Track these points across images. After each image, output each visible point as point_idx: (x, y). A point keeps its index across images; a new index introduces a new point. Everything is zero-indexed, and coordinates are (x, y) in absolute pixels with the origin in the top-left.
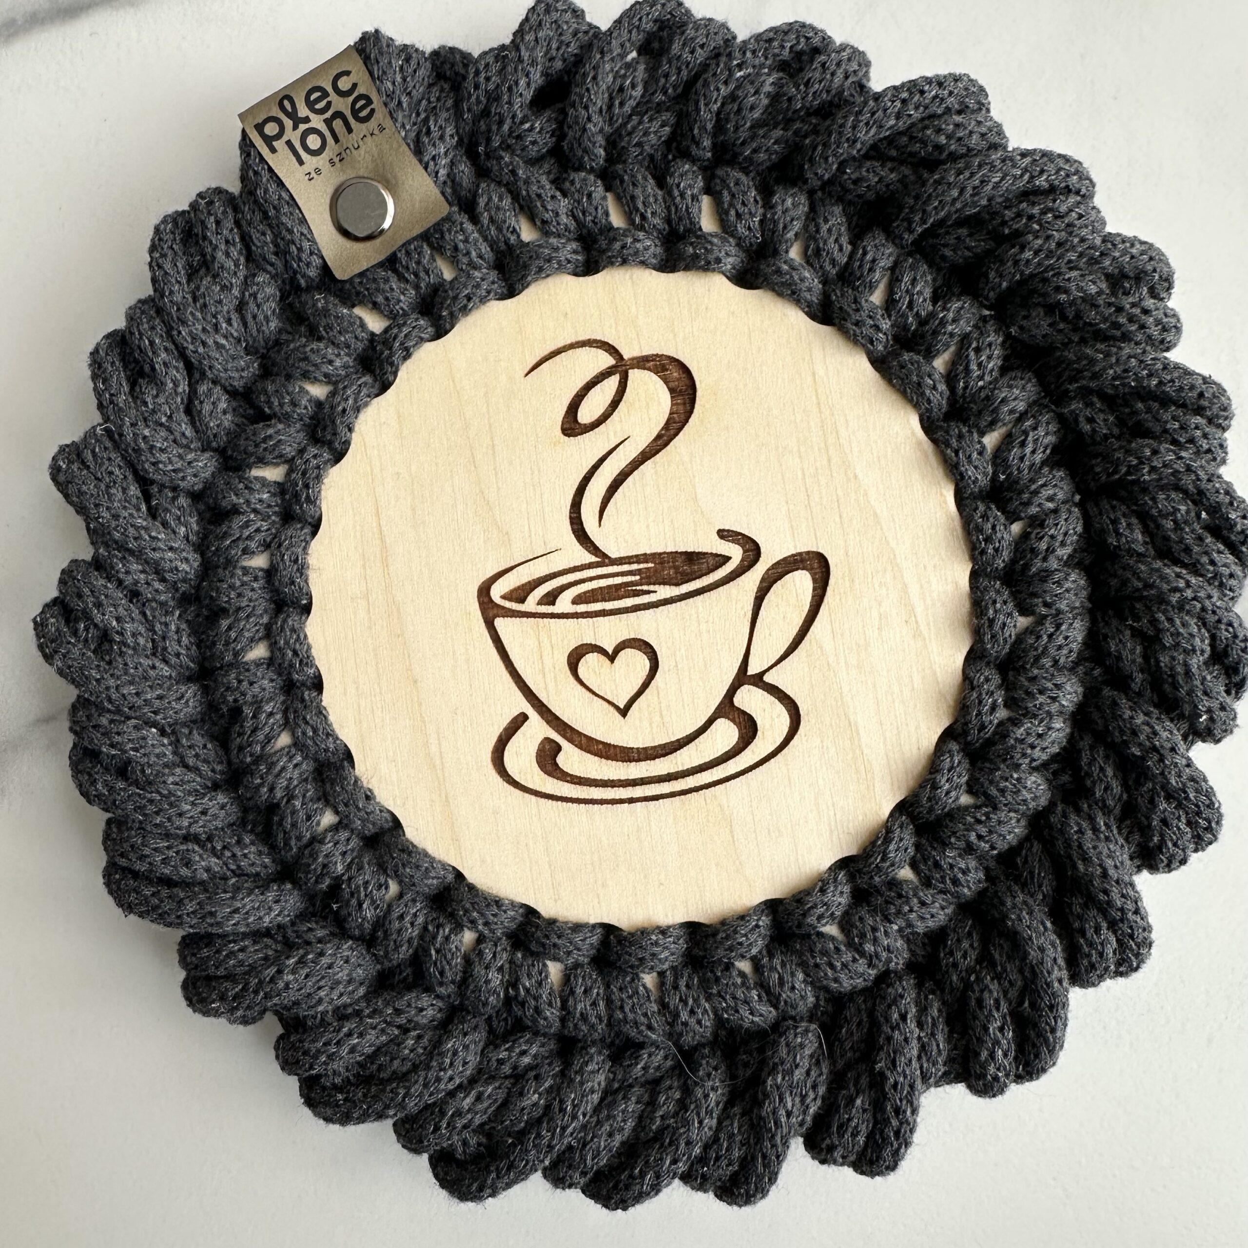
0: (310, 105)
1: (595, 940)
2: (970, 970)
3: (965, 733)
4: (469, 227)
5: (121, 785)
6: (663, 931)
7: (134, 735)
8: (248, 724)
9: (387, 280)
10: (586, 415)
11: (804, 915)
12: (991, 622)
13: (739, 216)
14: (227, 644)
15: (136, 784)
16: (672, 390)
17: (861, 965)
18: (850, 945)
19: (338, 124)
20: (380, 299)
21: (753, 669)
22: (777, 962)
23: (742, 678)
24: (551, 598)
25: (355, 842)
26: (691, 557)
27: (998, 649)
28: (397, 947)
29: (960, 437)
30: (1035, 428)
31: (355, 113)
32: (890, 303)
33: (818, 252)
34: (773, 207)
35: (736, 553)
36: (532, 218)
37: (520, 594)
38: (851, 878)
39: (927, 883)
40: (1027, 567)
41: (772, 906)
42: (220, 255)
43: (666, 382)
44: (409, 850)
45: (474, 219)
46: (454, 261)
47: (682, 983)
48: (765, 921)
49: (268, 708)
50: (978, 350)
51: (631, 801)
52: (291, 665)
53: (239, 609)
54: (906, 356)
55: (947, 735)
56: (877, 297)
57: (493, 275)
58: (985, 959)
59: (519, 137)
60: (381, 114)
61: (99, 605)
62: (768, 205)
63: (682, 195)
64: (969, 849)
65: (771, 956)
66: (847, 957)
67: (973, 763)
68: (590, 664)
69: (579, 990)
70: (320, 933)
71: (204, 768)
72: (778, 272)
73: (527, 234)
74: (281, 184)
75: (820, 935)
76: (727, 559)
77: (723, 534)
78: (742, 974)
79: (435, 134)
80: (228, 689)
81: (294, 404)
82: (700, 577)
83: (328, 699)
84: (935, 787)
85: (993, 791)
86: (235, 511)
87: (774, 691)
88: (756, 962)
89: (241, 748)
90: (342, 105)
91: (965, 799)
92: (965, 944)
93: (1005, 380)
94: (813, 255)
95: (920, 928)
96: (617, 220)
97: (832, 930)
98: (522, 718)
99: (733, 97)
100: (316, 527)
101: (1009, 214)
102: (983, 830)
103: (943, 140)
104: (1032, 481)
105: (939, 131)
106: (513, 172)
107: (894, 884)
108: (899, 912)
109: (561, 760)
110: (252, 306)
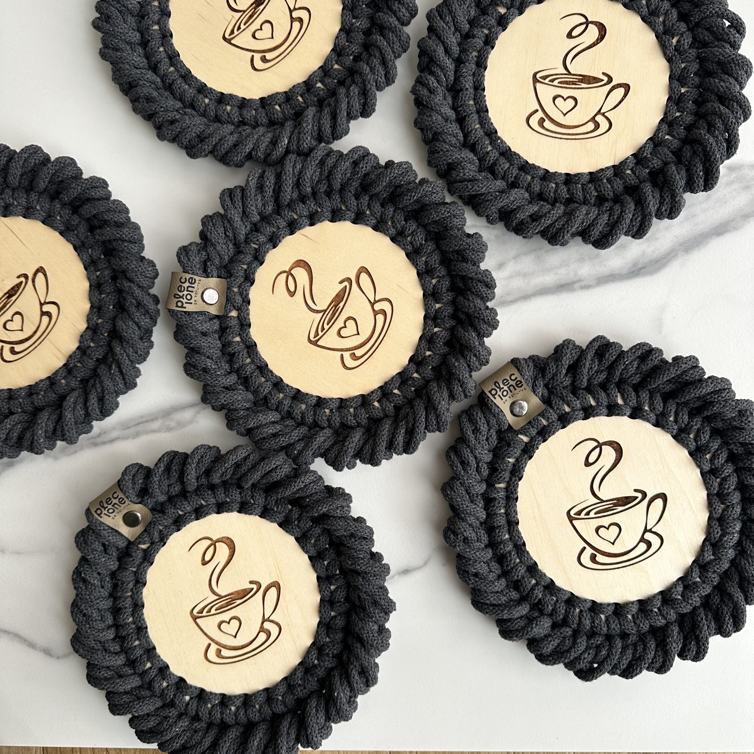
0: (504, 384)
1: (613, 608)
2: (718, 604)
3: (710, 540)
4: (551, 411)
5: (477, 579)
6: (632, 603)
7: (479, 565)
8: (509, 559)
9: (529, 428)
10: (591, 460)
11: (671, 595)
12: (715, 509)
13: (630, 401)
14: (499, 536)
15: (481, 579)
16: (615, 450)
17: (689, 606)
18: (684, 600)
19: (511, 388)
20: (528, 434)
21: (648, 528)
22: (665, 608)
23: (646, 531)
24: (588, 513)
25: (542, 589)
26: (627, 498)
27: (716, 516)
28: (559, 616)
29: (700, 457)
30: (721, 453)
31: (517, 385)
32: (676, 421)
33: (654, 409)
34: (639, 396)
35: (640, 496)
36: (569, 406)
37: (579, 513)
38: (683, 582)
39: (704, 582)
40: (723, 492)
41: (661, 593)
42: (482, 427)
43: (613, 448)
44: (560, 590)
45: (552, 408)
46: (548, 421)
47: (640, 617)
48: (660, 597)
49: (513, 553)
50: (703, 433)
51: (618, 568)
52: (518, 540)
53: (500, 526)
54: (683, 435)
55: (705, 540)
56: (671, 419)
57: (559, 422)
58: (722, 600)
59: (562, 383)
60: (525, 385)
61: (465, 531)
62: (638, 396)
63: (613, 396)
64: (715, 571)
65: (663, 607)
66: (685, 604)
67: (713, 548)
68: (602, 531)
69: (612, 622)
70: (536, 614)
71: (496, 571)
72: (643, 415)
73: (567, 409)
74: (498, 407)
75: (676, 599)
76: (637, 497)
77: (635, 490)
78: (656, 612)
79: (538, 385)
80: (501, 549)
81: (507, 466)
82: (630, 503)
83: (528, 548)
84: (704, 556)
85: (720, 556)
86: (495, 499)
87: (655, 533)
88: (659, 609)
89: (507, 566)
90: (513, 383)
91: (712, 557)
92: (716, 597)
93: (711, 440)
94: (652, 409)
95: (703, 594)
96: (593, 403)
97: (679, 597)
98: (584, 548)
99: (625, 369)
100: (517, 499)
101: (708, 397)
102: (718, 567)
103: (688, 378)
104: (722, 468)
105: (687, 376)
106: (561, 393)
107: (695, 583)
108: (697, 591)
109: (597, 559)
110: (490, 439)
